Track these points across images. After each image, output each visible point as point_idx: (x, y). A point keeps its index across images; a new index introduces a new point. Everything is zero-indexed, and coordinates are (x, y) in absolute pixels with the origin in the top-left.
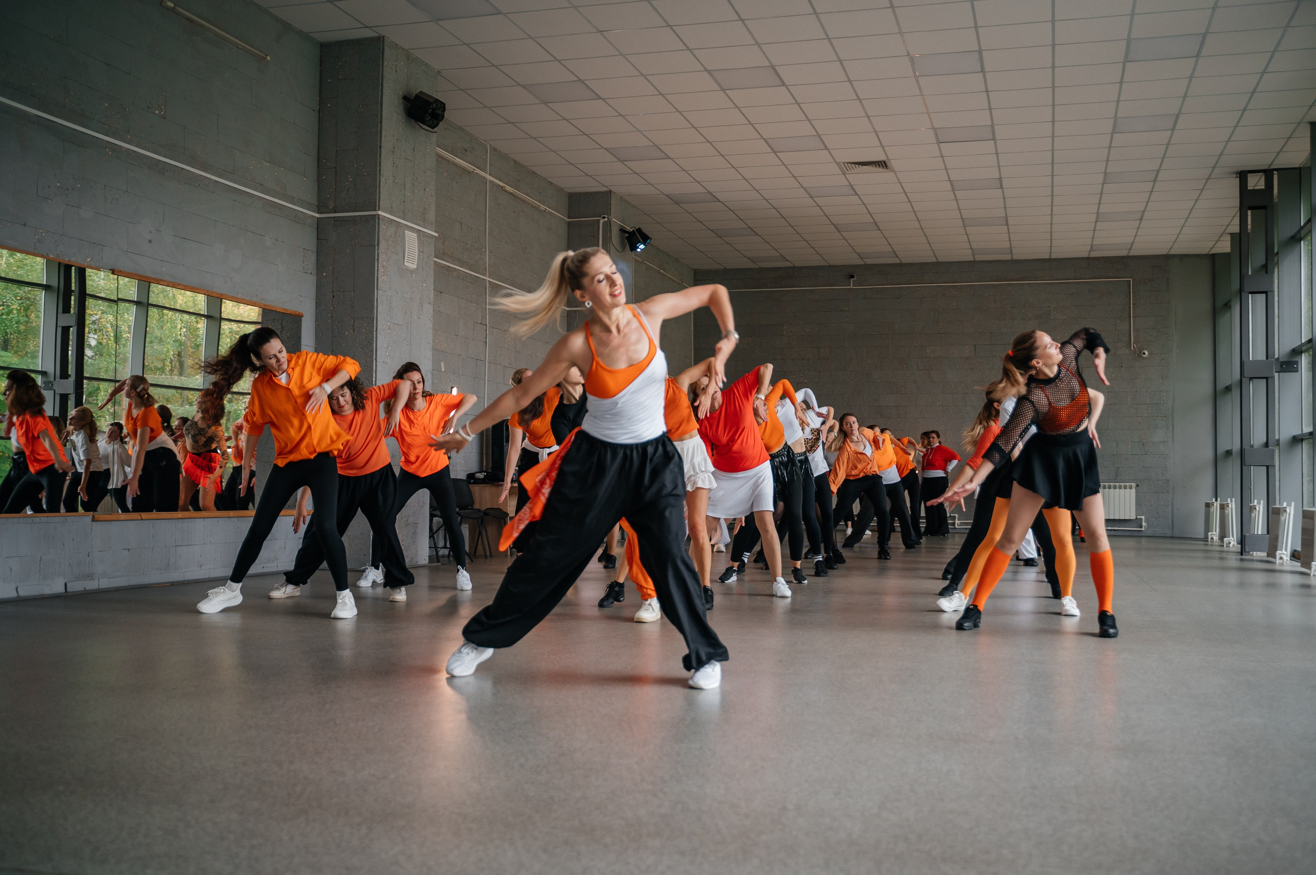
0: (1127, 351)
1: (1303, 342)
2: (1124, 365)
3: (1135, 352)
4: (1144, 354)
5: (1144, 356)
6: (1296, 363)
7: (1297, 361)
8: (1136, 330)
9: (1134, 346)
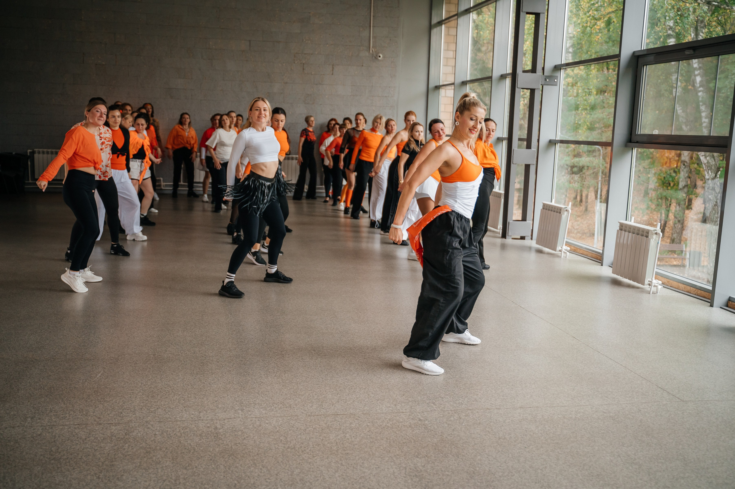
0: (367, 54)
1: (562, 63)
2: (364, 65)
3: (373, 55)
4: (380, 57)
5: (380, 58)
6: (556, 78)
7: (557, 77)
8: (374, 37)
9: (372, 51)
